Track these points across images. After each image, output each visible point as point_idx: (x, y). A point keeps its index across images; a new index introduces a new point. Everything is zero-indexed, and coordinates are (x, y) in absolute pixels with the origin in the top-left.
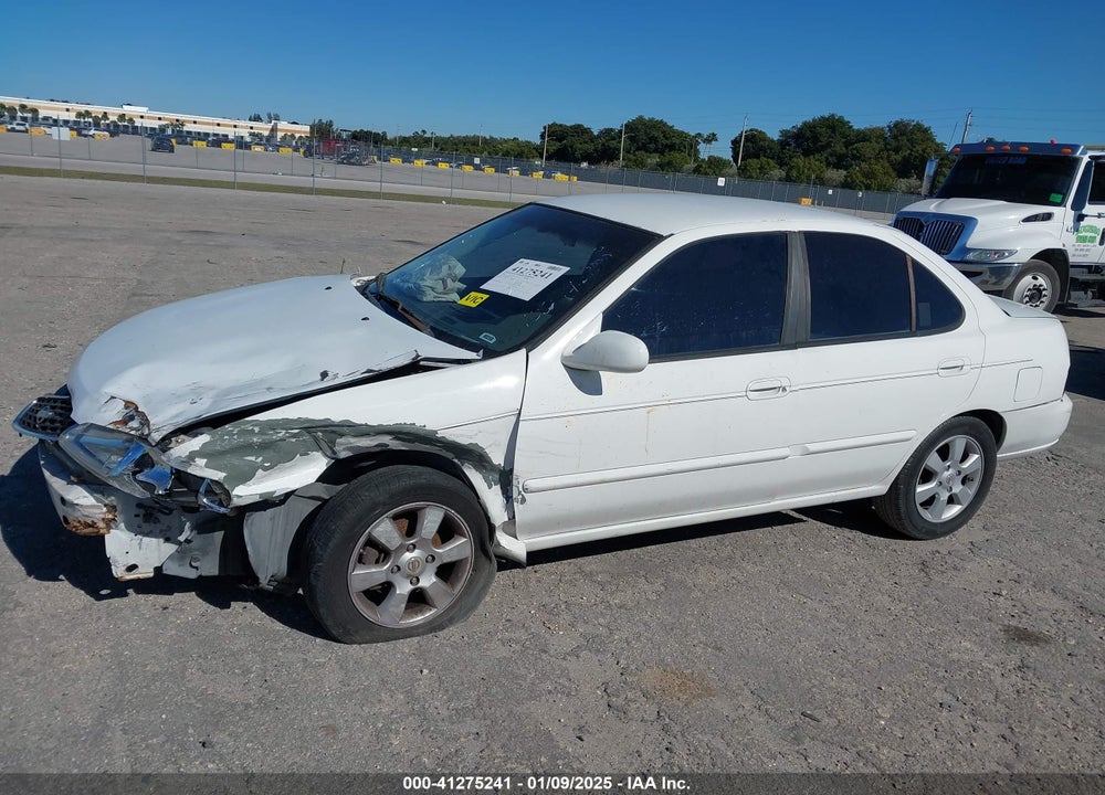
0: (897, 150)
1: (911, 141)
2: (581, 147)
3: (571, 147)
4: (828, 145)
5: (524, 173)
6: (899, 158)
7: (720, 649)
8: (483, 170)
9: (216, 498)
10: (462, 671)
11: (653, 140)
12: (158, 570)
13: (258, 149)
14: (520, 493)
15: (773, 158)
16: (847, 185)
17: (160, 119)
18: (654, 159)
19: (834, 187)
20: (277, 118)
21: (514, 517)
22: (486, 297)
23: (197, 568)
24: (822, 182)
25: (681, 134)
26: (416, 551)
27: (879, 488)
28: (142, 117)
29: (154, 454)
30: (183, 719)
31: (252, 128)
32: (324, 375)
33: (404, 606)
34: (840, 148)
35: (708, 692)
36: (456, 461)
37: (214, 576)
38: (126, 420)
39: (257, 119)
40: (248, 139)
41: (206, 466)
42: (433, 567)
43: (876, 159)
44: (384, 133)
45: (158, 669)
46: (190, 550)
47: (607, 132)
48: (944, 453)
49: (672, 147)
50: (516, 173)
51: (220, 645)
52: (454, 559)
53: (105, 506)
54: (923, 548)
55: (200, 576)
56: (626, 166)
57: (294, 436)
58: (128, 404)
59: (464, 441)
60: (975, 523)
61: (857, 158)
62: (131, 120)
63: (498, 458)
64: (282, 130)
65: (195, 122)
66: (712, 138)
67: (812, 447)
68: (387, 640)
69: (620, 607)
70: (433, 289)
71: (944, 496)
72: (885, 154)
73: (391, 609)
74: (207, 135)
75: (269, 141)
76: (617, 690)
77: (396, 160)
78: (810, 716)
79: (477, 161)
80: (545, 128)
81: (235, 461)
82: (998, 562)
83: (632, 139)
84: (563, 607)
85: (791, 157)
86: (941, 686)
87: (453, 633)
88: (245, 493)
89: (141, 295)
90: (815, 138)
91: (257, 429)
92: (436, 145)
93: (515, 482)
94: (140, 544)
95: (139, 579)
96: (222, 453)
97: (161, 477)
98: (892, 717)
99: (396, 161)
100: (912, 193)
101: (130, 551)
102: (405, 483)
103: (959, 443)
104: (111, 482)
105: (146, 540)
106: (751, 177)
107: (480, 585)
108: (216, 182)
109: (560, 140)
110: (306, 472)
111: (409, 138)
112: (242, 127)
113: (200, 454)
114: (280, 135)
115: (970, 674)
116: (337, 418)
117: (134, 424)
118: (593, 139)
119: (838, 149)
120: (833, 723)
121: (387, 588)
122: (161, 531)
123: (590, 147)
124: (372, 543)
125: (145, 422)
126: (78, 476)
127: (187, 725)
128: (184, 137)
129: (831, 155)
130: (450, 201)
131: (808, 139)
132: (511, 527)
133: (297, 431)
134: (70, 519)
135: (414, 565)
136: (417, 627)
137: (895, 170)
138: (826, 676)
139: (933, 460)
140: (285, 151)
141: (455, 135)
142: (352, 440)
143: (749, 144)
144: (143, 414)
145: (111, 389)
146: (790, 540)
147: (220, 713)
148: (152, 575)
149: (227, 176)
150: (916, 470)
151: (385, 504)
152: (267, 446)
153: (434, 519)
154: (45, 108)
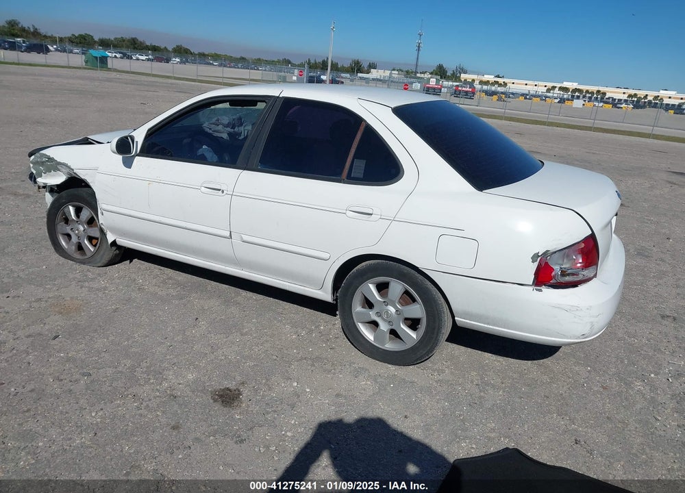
17: (682, 99)
26: (80, 225)
28: (670, 98)
62: (662, 100)
81: (38, 167)
88: (40, 181)
103: (394, 286)
135: (78, 231)
152: (42, 163)
153: (86, 213)
154: (611, 92)
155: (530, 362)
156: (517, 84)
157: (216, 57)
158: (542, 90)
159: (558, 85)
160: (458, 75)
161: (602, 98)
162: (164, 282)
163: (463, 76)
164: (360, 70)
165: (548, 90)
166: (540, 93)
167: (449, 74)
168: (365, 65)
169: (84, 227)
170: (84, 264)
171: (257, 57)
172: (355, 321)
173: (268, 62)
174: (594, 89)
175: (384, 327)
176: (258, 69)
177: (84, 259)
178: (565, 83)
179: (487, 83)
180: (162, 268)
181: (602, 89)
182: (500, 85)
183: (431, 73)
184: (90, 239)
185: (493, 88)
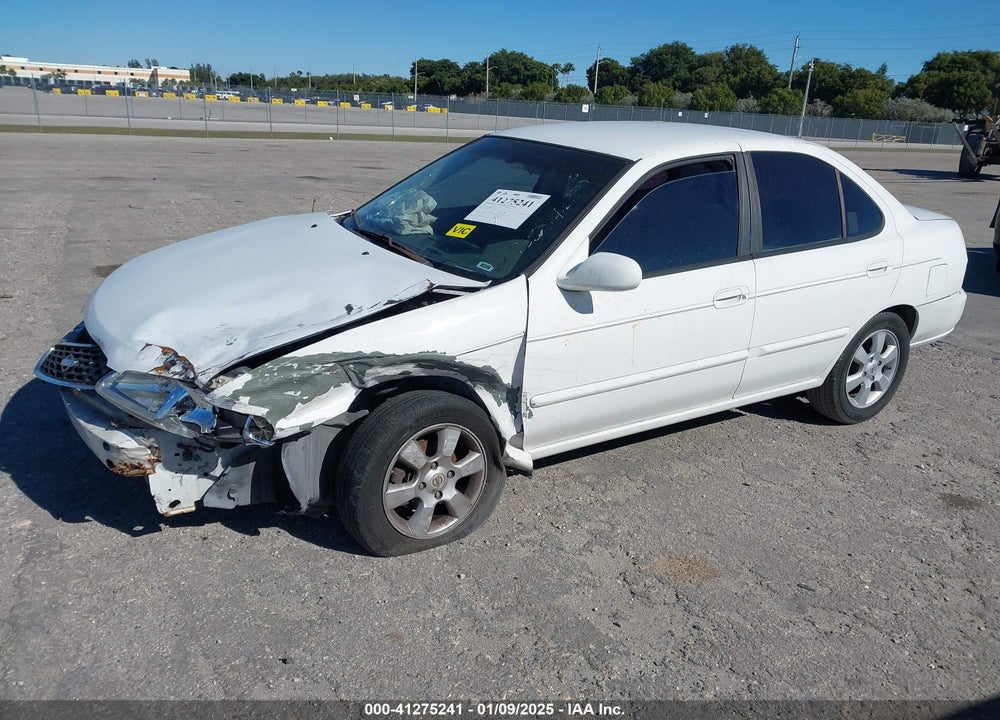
0: (735, 74)
1: (747, 64)
2: (450, 81)
3: (440, 81)
4: (673, 71)
5: (398, 107)
6: (737, 80)
7: (712, 535)
8: (360, 106)
9: (260, 433)
10: (494, 573)
11: (516, 71)
12: (199, 504)
13: (142, 95)
14: (527, 408)
15: (625, 85)
16: (693, 107)
17: (41, 69)
18: (517, 90)
19: (682, 109)
20: (155, 63)
21: (522, 430)
22: (473, 227)
23: (234, 499)
24: (669, 104)
25: (542, 66)
26: (439, 468)
27: (817, 381)
28: (23, 68)
29: (196, 396)
30: (257, 639)
31: (132, 74)
32: (349, 309)
33: (430, 518)
34: (684, 73)
35: (713, 574)
36: (469, 383)
37: (247, 506)
38: (167, 366)
39: (135, 65)
40: (129, 85)
41: (250, 404)
42: (453, 482)
43: (717, 82)
44: (262, 75)
45: (218, 596)
46: (228, 483)
47: (473, 65)
48: (868, 347)
49: (533, 78)
50: (390, 107)
51: (268, 568)
52: (471, 473)
53: (149, 448)
54: (854, 431)
55: (237, 506)
56: (493, 97)
57: (329, 369)
58: (165, 350)
59: (479, 364)
60: (891, 406)
61: (702, 81)
62: (12, 72)
63: (507, 378)
64: (162, 76)
65: (76, 71)
66: (569, 68)
67: (768, 348)
68: (419, 550)
69: (614, 504)
70: (410, 222)
71: (868, 384)
72: (725, 77)
73: (420, 522)
74: (89, 83)
75: (151, 86)
76: (635, 578)
77: (277, 100)
78: (805, 587)
79: (356, 98)
80: (414, 64)
81: (276, 396)
82: (919, 439)
83: (496, 72)
84: (564, 507)
85: (642, 84)
86: (904, 551)
87: (475, 538)
88: (286, 426)
89: (76, 242)
90: (662, 65)
91: (295, 366)
92: (313, 85)
93: (523, 399)
94: (181, 481)
95: (183, 514)
96: (262, 391)
97: (204, 417)
98: (873, 581)
99: (277, 102)
100: (751, 112)
101: (172, 489)
102: (427, 407)
103: (880, 336)
104: (157, 425)
105: (184, 476)
106: (607, 103)
107: (492, 495)
108: (109, 128)
109: (429, 74)
110: (337, 403)
111: (287, 78)
112: (123, 74)
113: (244, 392)
114: (161, 80)
115: (925, 538)
116: (368, 350)
117: (177, 368)
118: (459, 73)
119: (682, 73)
120: (826, 591)
121: (415, 503)
122: (199, 468)
123: (457, 81)
124: (401, 464)
125: (188, 366)
126: (117, 422)
127: (262, 645)
128: (67, 87)
129: (677, 80)
130: (336, 136)
131: (656, 65)
132: (519, 440)
133: (331, 365)
134: (115, 462)
135: (437, 480)
136: (443, 536)
137: (735, 91)
138: (807, 551)
139: (860, 354)
140: (169, 96)
141: (330, 74)
142: (380, 370)
143: (603, 73)
144: (184, 360)
145: (143, 337)
146: (741, 433)
147: (289, 631)
148: (194, 509)
149: (122, 123)
150: (847, 364)
151: (411, 428)
153: (453, 438)
169: (448, 466)
172: (847, 392)
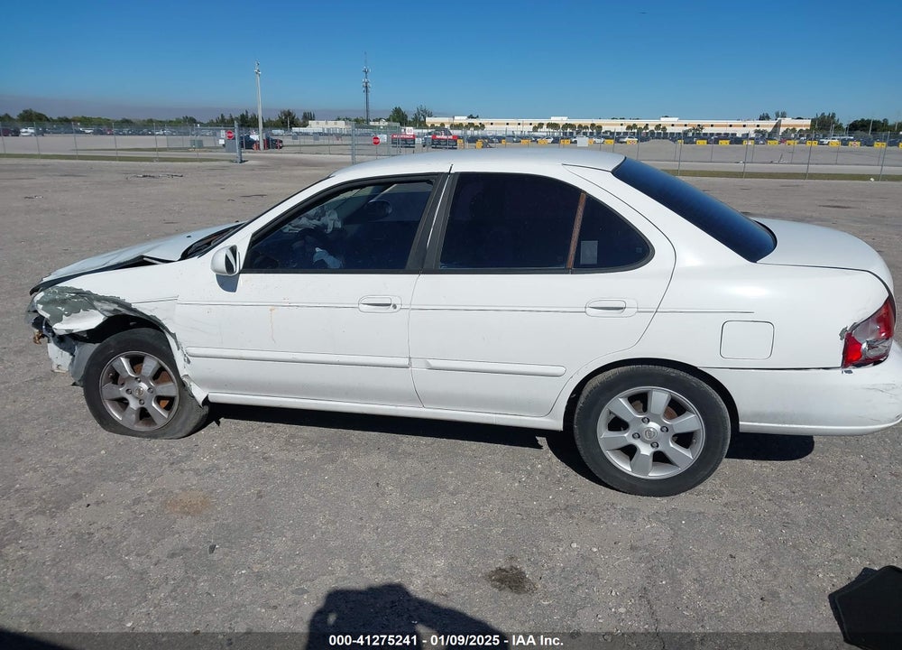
14: (185, 356)
17: (686, 125)
26: (141, 383)
27: (549, 422)
28: (673, 125)
31: (759, 126)
39: (766, 117)
41: (42, 309)
52: (165, 394)
57: (74, 297)
59: (147, 313)
62: (664, 128)
65: (712, 126)
75: (772, 135)
81: (54, 308)
88: (58, 328)
91: (57, 291)
93: (180, 347)
96: (48, 303)
101: (58, 357)
103: (657, 394)
105: (63, 352)
112: (750, 126)
113: (39, 302)
114: (782, 130)
133: (73, 294)
135: (138, 391)
142: (99, 304)
152: (63, 302)
153: (150, 365)
154: (607, 125)
155: (798, 461)
156: (496, 124)
157: (86, 122)
158: (528, 129)
159: (545, 121)
160: (422, 119)
161: (599, 133)
162: (287, 442)
163: (429, 120)
164: (294, 123)
165: (535, 129)
166: (526, 133)
167: (409, 119)
168: (299, 116)
169: (148, 384)
170: (156, 437)
171: (147, 118)
172: (602, 449)
173: (162, 124)
174: (587, 122)
175: (646, 450)
176: (153, 134)
177: (153, 432)
178: (553, 118)
179: (459, 126)
180: (270, 424)
181: (597, 122)
182: (476, 128)
183: (388, 120)
184: (159, 399)
185: (469, 132)
